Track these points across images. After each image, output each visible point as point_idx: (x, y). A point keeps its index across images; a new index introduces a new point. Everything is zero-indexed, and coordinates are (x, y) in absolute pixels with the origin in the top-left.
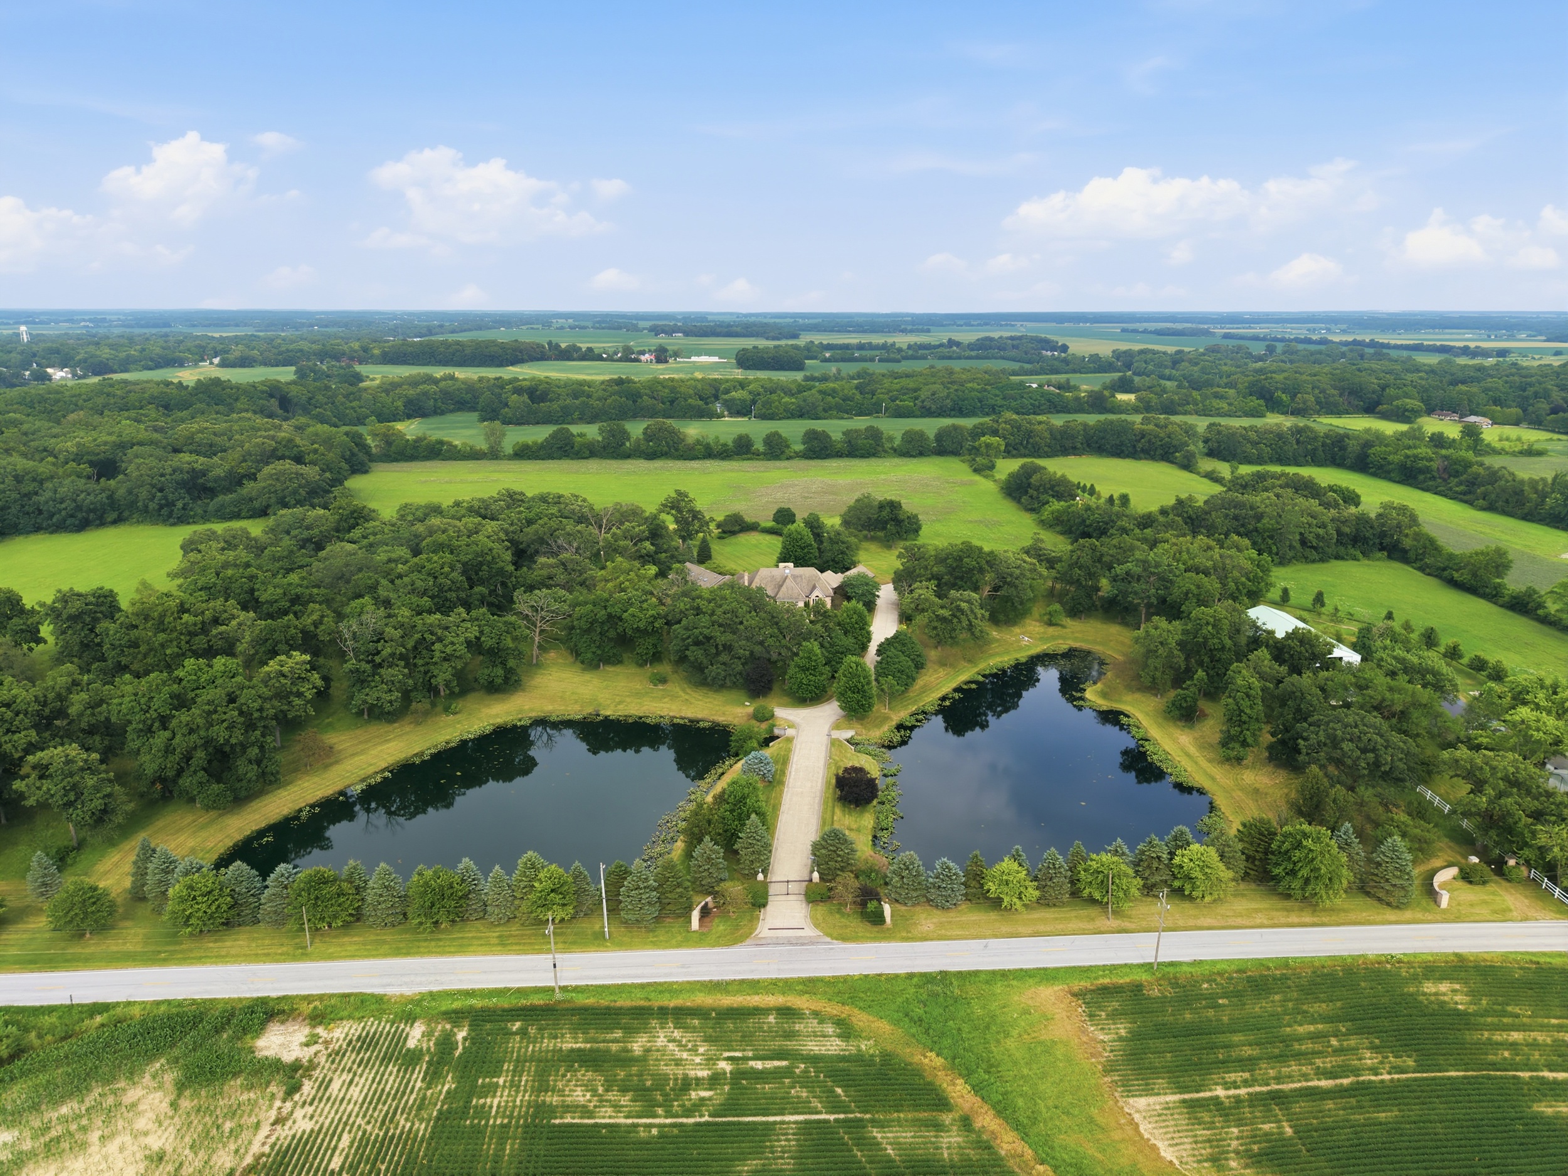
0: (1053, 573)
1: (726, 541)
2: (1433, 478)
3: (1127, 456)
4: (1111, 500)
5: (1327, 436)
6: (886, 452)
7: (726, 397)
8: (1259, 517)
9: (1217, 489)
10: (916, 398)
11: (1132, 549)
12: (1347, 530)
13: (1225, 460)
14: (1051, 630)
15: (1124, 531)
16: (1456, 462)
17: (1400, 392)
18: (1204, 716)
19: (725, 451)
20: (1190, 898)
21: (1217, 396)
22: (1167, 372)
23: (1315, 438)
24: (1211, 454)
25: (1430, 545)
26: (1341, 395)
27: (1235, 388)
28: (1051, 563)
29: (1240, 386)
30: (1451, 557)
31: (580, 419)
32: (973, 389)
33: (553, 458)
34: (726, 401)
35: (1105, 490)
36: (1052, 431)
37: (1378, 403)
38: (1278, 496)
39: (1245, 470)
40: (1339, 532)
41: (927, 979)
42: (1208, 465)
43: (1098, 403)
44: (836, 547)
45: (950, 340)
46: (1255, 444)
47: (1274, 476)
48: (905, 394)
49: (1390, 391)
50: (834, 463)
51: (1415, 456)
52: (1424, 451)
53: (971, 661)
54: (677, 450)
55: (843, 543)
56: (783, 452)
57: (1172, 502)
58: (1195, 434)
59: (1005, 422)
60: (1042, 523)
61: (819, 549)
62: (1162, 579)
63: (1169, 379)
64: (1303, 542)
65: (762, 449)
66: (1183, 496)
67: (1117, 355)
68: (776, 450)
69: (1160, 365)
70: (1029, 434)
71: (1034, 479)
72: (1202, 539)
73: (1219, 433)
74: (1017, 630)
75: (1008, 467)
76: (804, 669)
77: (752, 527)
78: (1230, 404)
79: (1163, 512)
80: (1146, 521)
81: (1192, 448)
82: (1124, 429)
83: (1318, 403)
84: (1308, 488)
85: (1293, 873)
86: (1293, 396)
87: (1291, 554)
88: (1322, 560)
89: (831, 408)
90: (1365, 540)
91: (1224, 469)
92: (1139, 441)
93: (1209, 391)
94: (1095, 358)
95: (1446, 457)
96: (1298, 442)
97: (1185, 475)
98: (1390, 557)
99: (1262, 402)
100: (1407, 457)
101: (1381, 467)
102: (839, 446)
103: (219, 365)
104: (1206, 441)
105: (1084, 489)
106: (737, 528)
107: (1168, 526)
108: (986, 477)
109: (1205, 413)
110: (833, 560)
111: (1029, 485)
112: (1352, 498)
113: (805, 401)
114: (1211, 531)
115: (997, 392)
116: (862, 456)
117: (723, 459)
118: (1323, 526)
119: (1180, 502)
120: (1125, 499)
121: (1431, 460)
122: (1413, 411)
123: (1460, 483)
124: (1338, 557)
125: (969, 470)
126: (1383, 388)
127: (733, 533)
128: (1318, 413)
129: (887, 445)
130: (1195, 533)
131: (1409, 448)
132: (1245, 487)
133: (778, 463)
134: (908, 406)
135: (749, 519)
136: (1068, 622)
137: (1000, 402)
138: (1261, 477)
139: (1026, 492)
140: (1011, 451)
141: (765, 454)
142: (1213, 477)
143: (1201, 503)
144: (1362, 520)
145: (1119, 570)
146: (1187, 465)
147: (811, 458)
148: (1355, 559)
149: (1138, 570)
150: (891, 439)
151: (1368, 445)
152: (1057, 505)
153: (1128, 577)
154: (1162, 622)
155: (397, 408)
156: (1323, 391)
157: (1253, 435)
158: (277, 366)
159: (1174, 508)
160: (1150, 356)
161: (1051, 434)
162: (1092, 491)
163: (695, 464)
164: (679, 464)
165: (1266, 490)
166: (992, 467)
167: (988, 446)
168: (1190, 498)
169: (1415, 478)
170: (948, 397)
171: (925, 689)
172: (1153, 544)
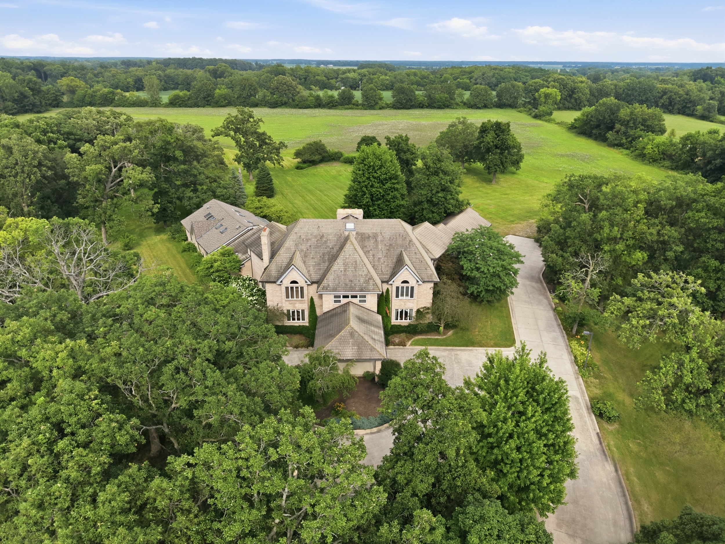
1: (304, 171)
6: (457, 104)
7: (343, 76)
10: (471, 78)
19: (331, 102)
33: (198, 106)
34: (343, 79)
42: (720, 117)
44: (435, 180)
48: (463, 75)
50: (417, 112)
54: (294, 100)
55: (445, 173)
56: (377, 103)
59: (554, 81)
61: (408, 183)
65: (361, 103)
68: (371, 101)
77: (333, 158)
92: (661, 98)
102: (421, 98)
106: (317, 157)
110: (430, 201)
113: (395, 78)
115: (527, 74)
116: (439, 108)
117: (330, 108)
125: (529, 117)
127: (313, 163)
129: (458, 100)
133: (372, 112)
134: (465, 83)
135: (331, 148)
141: (363, 105)
147: (399, 108)
150: (461, 95)
155: (128, 83)
161: (591, 91)
163: (306, 111)
164: (294, 111)
166: (550, 115)
167: (547, 96)
170: (493, 76)
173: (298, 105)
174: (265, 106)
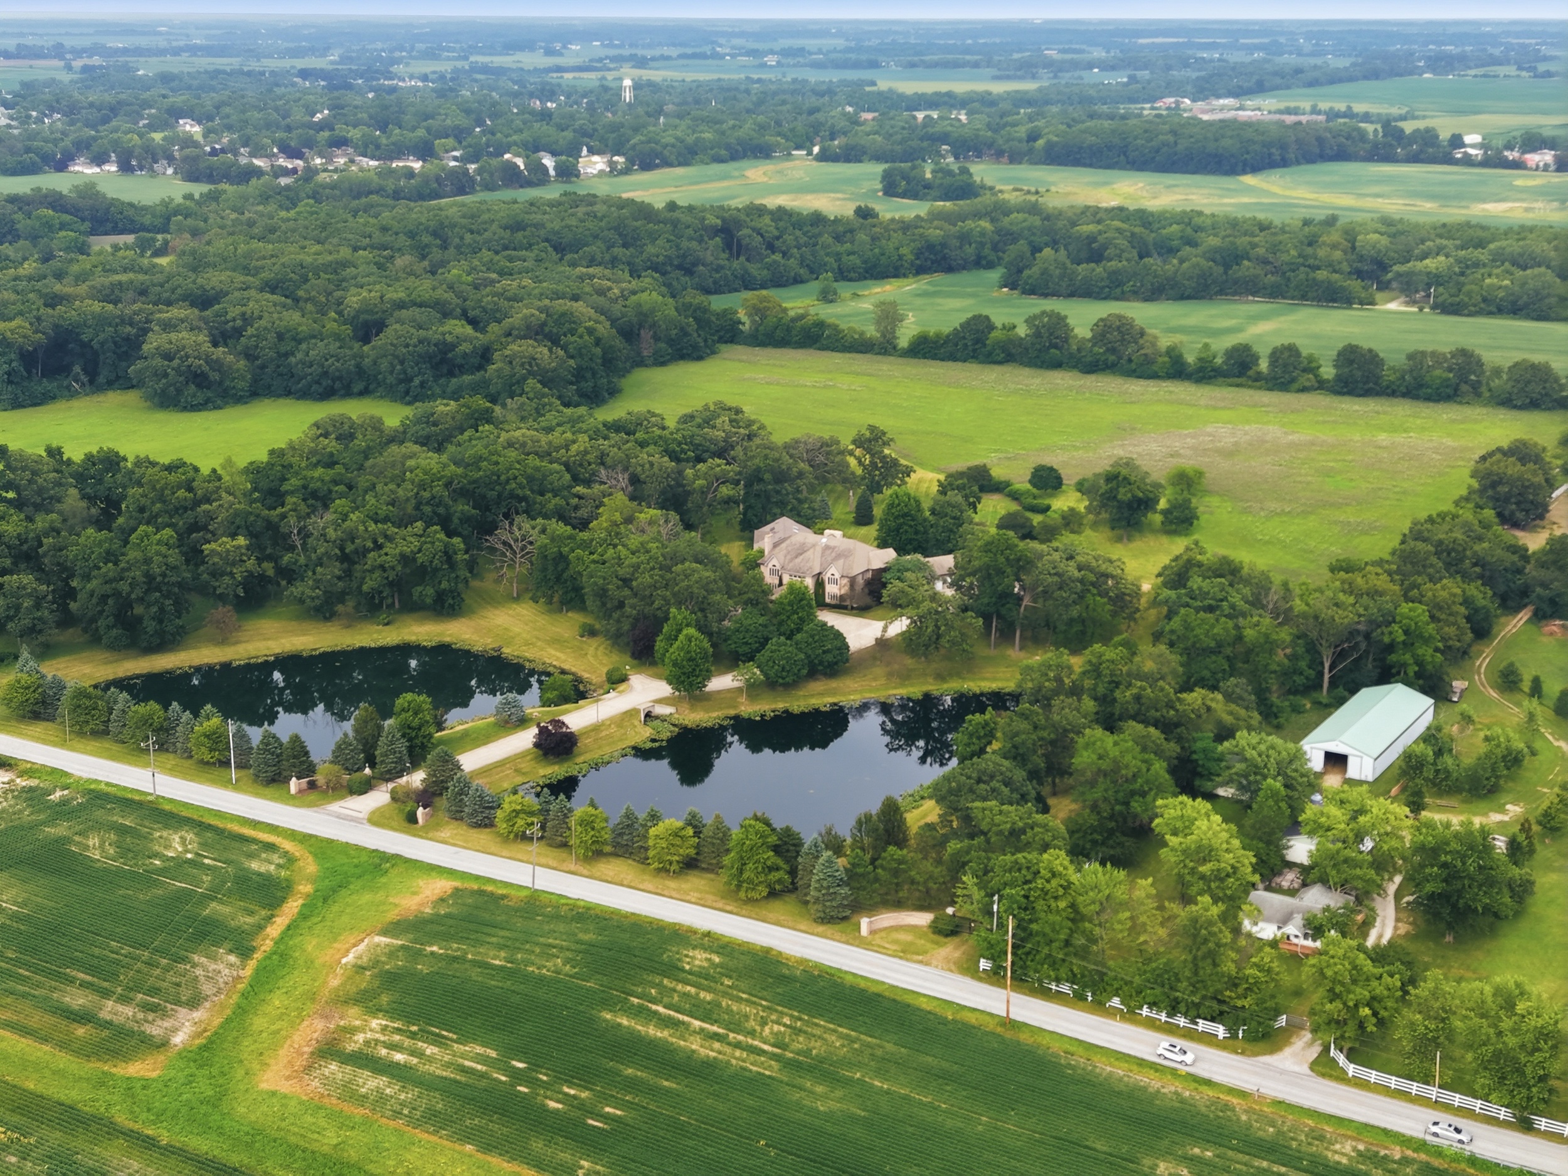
31: (1135, 293)
56: (1294, 379)
65: (1266, 370)
68: (1282, 374)
102: (1393, 376)
116: (1428, 399)
129: (1489, 383)
141: (1267, 380)
173: (1134, 371)
174: (1074, 367)
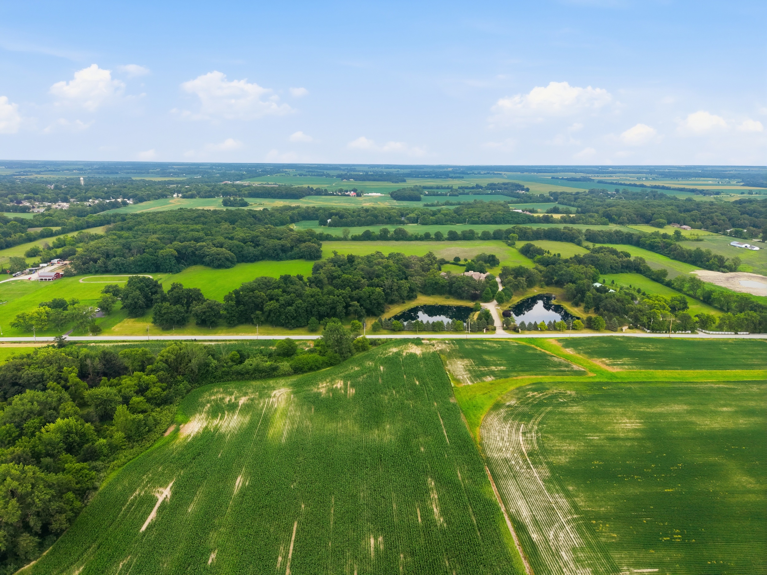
0: (542, 274)
2: (660, 249)
3: (559, 241)
4: (555, 255)
5: (627, 234)
6: (477, 238)
8: (599, 260)
9: (588, 252)
11: (563, 268)
12: (624, 264)
13: (592, 242)
14: (542, 289)
15: (560, 264)
16: (667, 244)
17: (659, 216)
18: (580, 305)
20: (576, 329)
21: (591, 216)
22: (572, 203)
23: (623, 235)
24: (588, 240)
25: (648, 269)
26: (637, 217)
27: (597, 213)
28: (541, 272)
29: (600, 212)
30: (653, 272)
32: (500, 214)
33: (365, 240)
35: (553, 252)
36: (533, 231)
37: (651, 220)
38: (605, 254)
39: (598, 246)
40: (622, 265)
41: (529, 338)
42: (586, 244)
43: (547, 220)
45: (477, 185)
46: (602, 236)
47: (605, 248)
49: (655, 216)
50: (459, 242)
51: (654, 242)
52: (658, 240)
53: (523, 295)
55: (483, 266)
56: (442, 238)
57: (574, 256)
58: (582, 233)
59: (517, 229)
60: (535, 262)
61: (477, 268)
62: (571, 275)
63: (573, 206)
64: (611, 268)
65: (434, 237)
66: (577, 254)
67: (551, 194)
68: (438, 237)
69: (569, 200)
70: (525, 233)
71: (531, 248)
72: (582, 266)
73: (590, 233)
74: (533, 289)
75: (521, 244)
76: (486, 294)
77: (448, 263)
78: (596, 220)
79: (571, 259)
80: (566, 261)
81: (580, 238)
82: (556, 231)
83: (628, 220)
84: (614, 252)
85: (595, 325)
86: (619, 218)
87: (607, 271)
88: (617, 273)
89: (447, 221)
90: (630, 267)
91: (591, 245)
92: (563, 235)
93: (587, 214)
94: (542, 196)
95: (664, 242)
96: (617, 236)
97: (578, 247)
98: (637, 272)
99: (607, 219)
100: (652, 242)
101: (644, 245)
102: (461, 236)
103: (181, 197)
104: (585, 235)
105: (546, 252)
106: (443, 263)
107: (573, 262)
108: (513, 247)
109: (586, 223)
110: (481, 271)
111: (529, 250)
112: (628, 255)
114: (584, 263)
117: (421, 241)
118: (617, 263)
119: (576, 256)
120: (559, 255)
121: (659, 243)
122: (662, 223)
123: (667, 251)
124: (622, 272)
125: (506, 245)
126: (653, 214)
128: (629, 223)
129: (476, 236)
130: (579, 265)
131: (654, 238)
132: (596, 251)
133: (440, 242)
135: (447, 260)
136: (546, 287)
137: (510, 219)
138: (601, 248)
139: (528, 253)
140: (521, 239)
141: (435, 239)
142: (587, 248)
143: (582, 256)
144: (630, 262)
145: (560, 273)
146: (579, 244)
147: (453, 240)
148: (627, 273)
149: (564, 273)
150: (477, 234)
151: (640, 237)
152: (539, 257)
153: (562, 275)
154: (571, 284)
156: (630, 215)
157: (601, 234)
158: (206, 198)
159: (574, 258)
160: (565, 196)
161: (533, 233)
162: (548, 252)
163: (413, 242)
164: (408, 242)
165: (602, 252)
166: (514, 244)
167: (513, 237)
168: (579, 255)
169: (653, 248)
170: (491, 217)
171: (513, 301)
172: (568, 267)
